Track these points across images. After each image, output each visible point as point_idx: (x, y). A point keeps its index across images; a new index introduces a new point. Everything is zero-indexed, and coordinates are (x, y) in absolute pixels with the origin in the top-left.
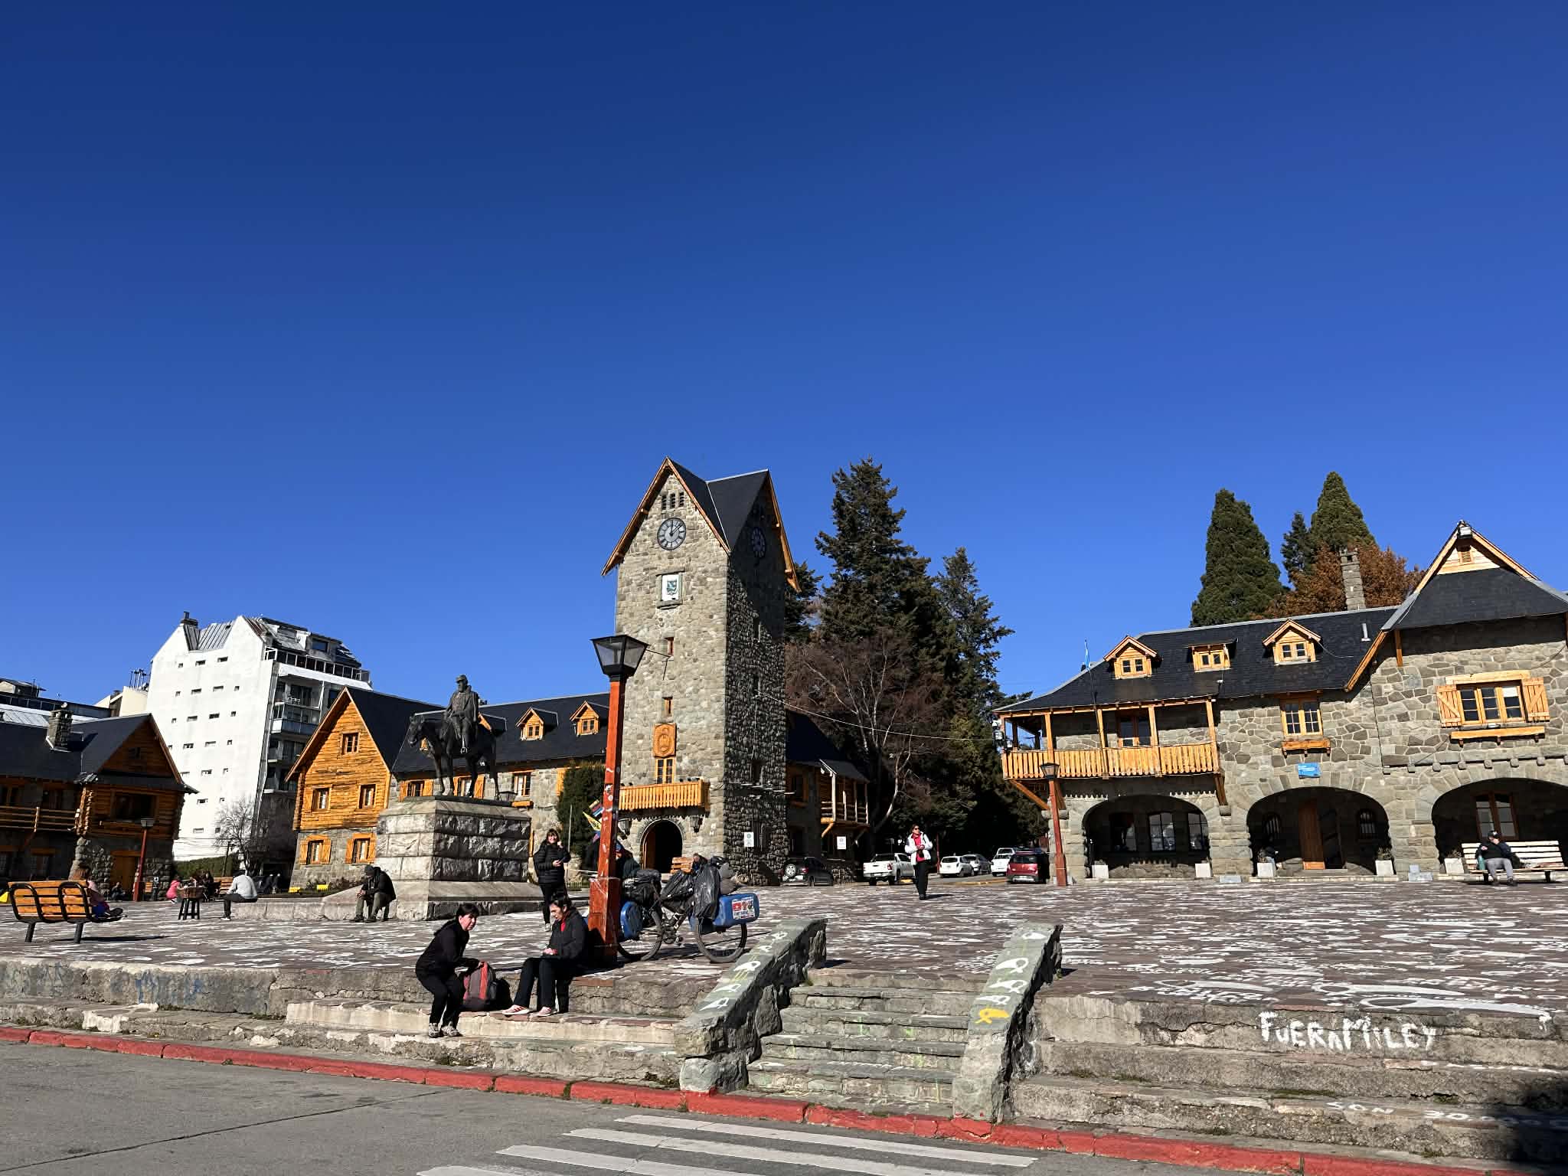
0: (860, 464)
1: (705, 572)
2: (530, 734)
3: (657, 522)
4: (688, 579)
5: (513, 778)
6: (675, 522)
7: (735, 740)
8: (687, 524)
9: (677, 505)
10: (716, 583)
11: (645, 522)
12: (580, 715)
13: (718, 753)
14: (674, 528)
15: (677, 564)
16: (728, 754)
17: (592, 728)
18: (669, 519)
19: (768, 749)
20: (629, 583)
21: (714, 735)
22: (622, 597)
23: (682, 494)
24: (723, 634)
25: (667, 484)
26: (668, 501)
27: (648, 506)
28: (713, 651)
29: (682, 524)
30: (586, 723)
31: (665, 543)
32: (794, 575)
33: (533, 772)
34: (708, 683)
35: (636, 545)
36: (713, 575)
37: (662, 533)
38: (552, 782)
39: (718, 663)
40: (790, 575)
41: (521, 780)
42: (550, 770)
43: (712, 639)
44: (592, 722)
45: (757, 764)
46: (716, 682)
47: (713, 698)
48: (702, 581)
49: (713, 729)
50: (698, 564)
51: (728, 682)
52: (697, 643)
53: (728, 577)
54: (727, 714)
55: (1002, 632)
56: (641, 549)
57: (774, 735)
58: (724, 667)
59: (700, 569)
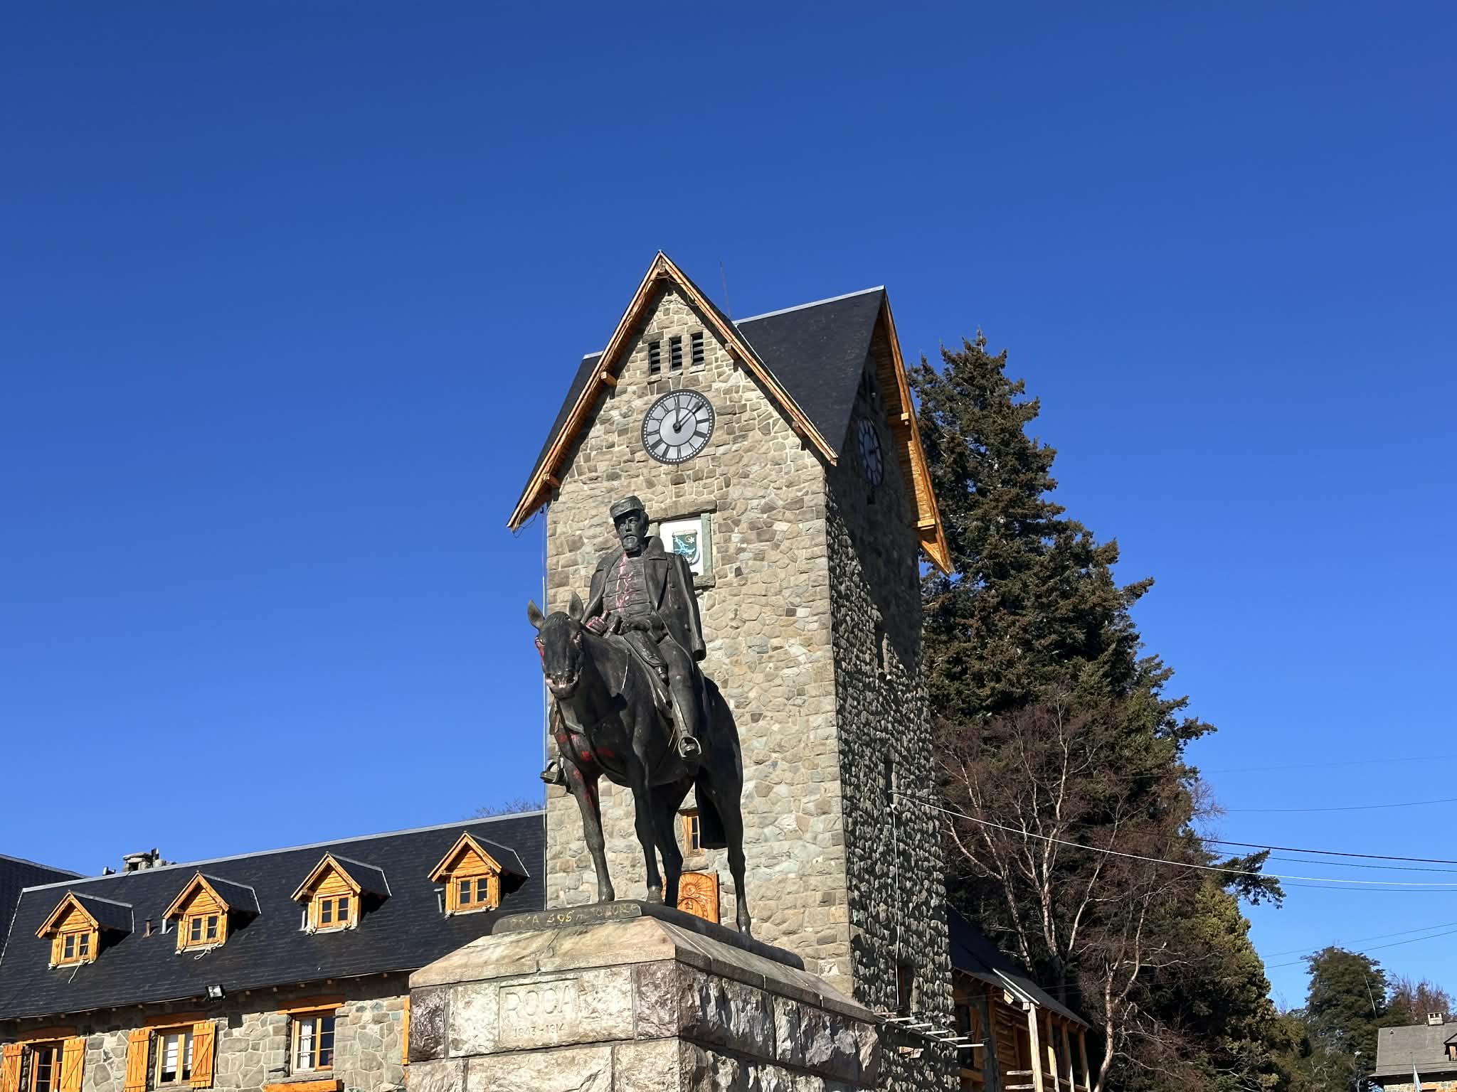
0: (963, 352)
1: (769, 508)
2: (326, 918)
3: (638, 403)
4: (726, 528)
5: (289, 1024)
6: (684, 399)
7: (865, 908)
8: (716, 403)
9: (686, 360)
10: (798, 534)
11: (609, 403)
12: (451, 868)
13: (832, 940)
14: (683, 413)
15: (693, 494)
16: (856, 943)
17: (482, 896)
18: (671, 393)
19: (920, 935)
20: (575, 545)
21: (819, 896)
22: (557, 580)
23: (697, 336)
24: (824, 654)
25: (659, 315)
26: (664, 352)
27: (616, 367)
28: (801, 693)
29: (703, 403)
30: (465, 885)
31: (663, 447)
32: (940, 534)
33: (340, 1009)
34: (796, 770)
35: (588, 459)
36: (788, 514)
37: (652, 426)
38: (391, 1030)
39: (818, 720)
40: (930, 535)
41: (307, 1030)
42: (385, 1002)
43: (798, 664)
44: (482, 883)
45: (906, 969)
46: (815, 766)
47: (811, 807)
48: (762, 532)
49: (813, 881)
50: (749, 492)
51: (845, 768)
52: (759, 677)
53: (828, 519)
54: (848, 845)
55: (1190, 731)
56: (603, 467)
57: (927, 903)
58: (834, 731)
59: (755, 502)
